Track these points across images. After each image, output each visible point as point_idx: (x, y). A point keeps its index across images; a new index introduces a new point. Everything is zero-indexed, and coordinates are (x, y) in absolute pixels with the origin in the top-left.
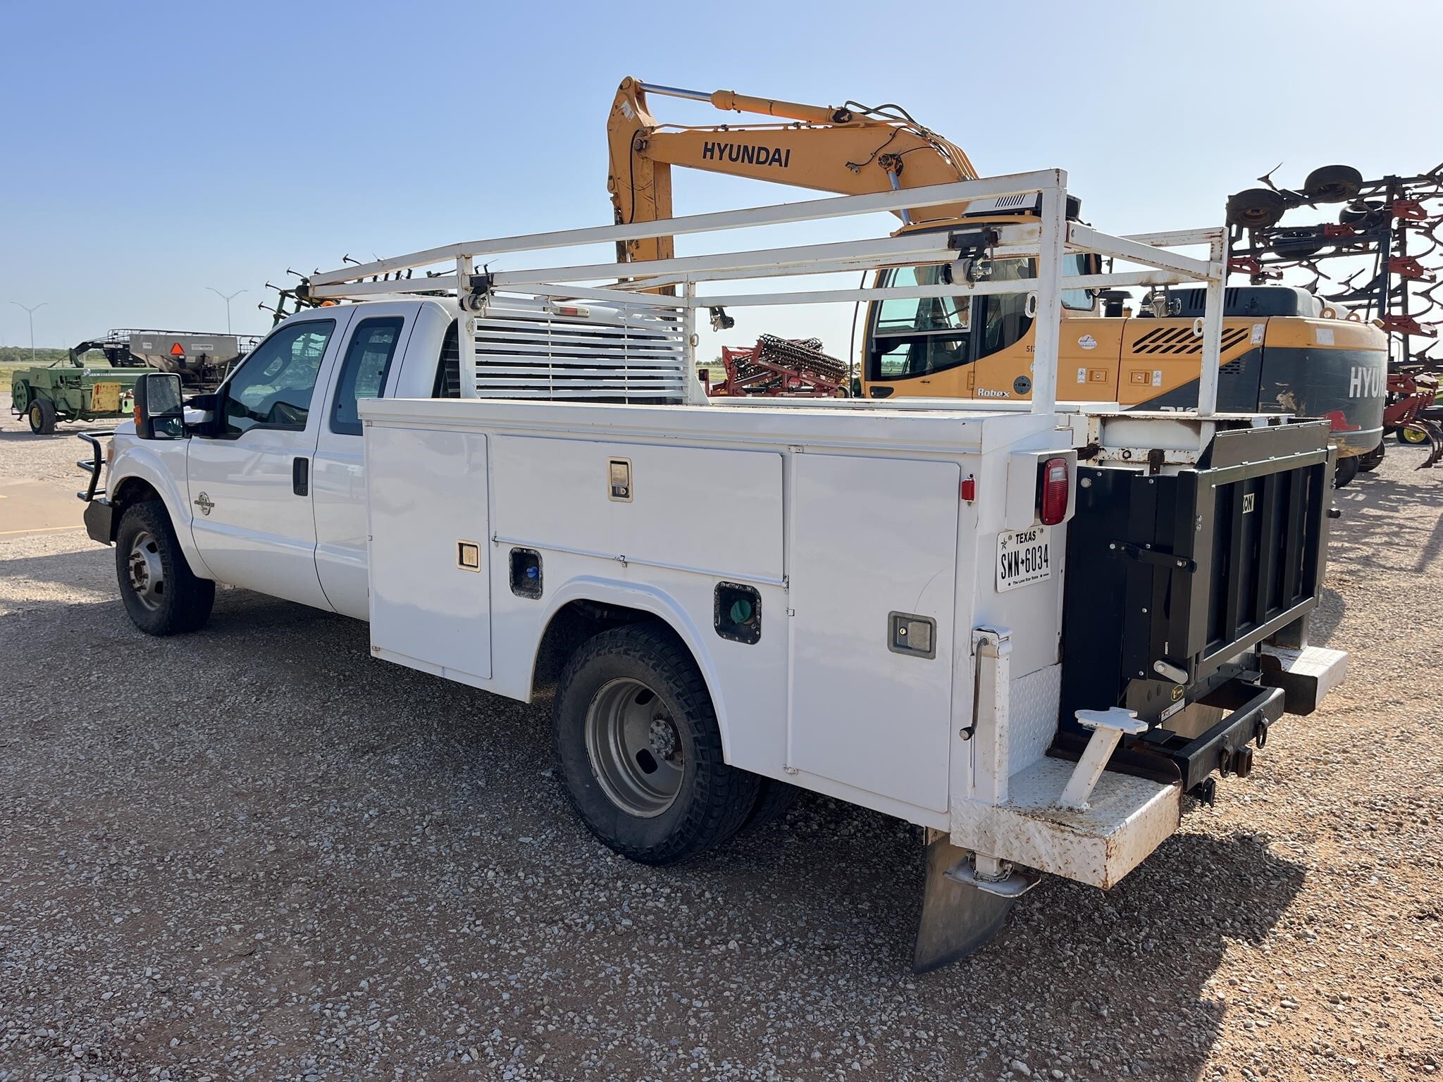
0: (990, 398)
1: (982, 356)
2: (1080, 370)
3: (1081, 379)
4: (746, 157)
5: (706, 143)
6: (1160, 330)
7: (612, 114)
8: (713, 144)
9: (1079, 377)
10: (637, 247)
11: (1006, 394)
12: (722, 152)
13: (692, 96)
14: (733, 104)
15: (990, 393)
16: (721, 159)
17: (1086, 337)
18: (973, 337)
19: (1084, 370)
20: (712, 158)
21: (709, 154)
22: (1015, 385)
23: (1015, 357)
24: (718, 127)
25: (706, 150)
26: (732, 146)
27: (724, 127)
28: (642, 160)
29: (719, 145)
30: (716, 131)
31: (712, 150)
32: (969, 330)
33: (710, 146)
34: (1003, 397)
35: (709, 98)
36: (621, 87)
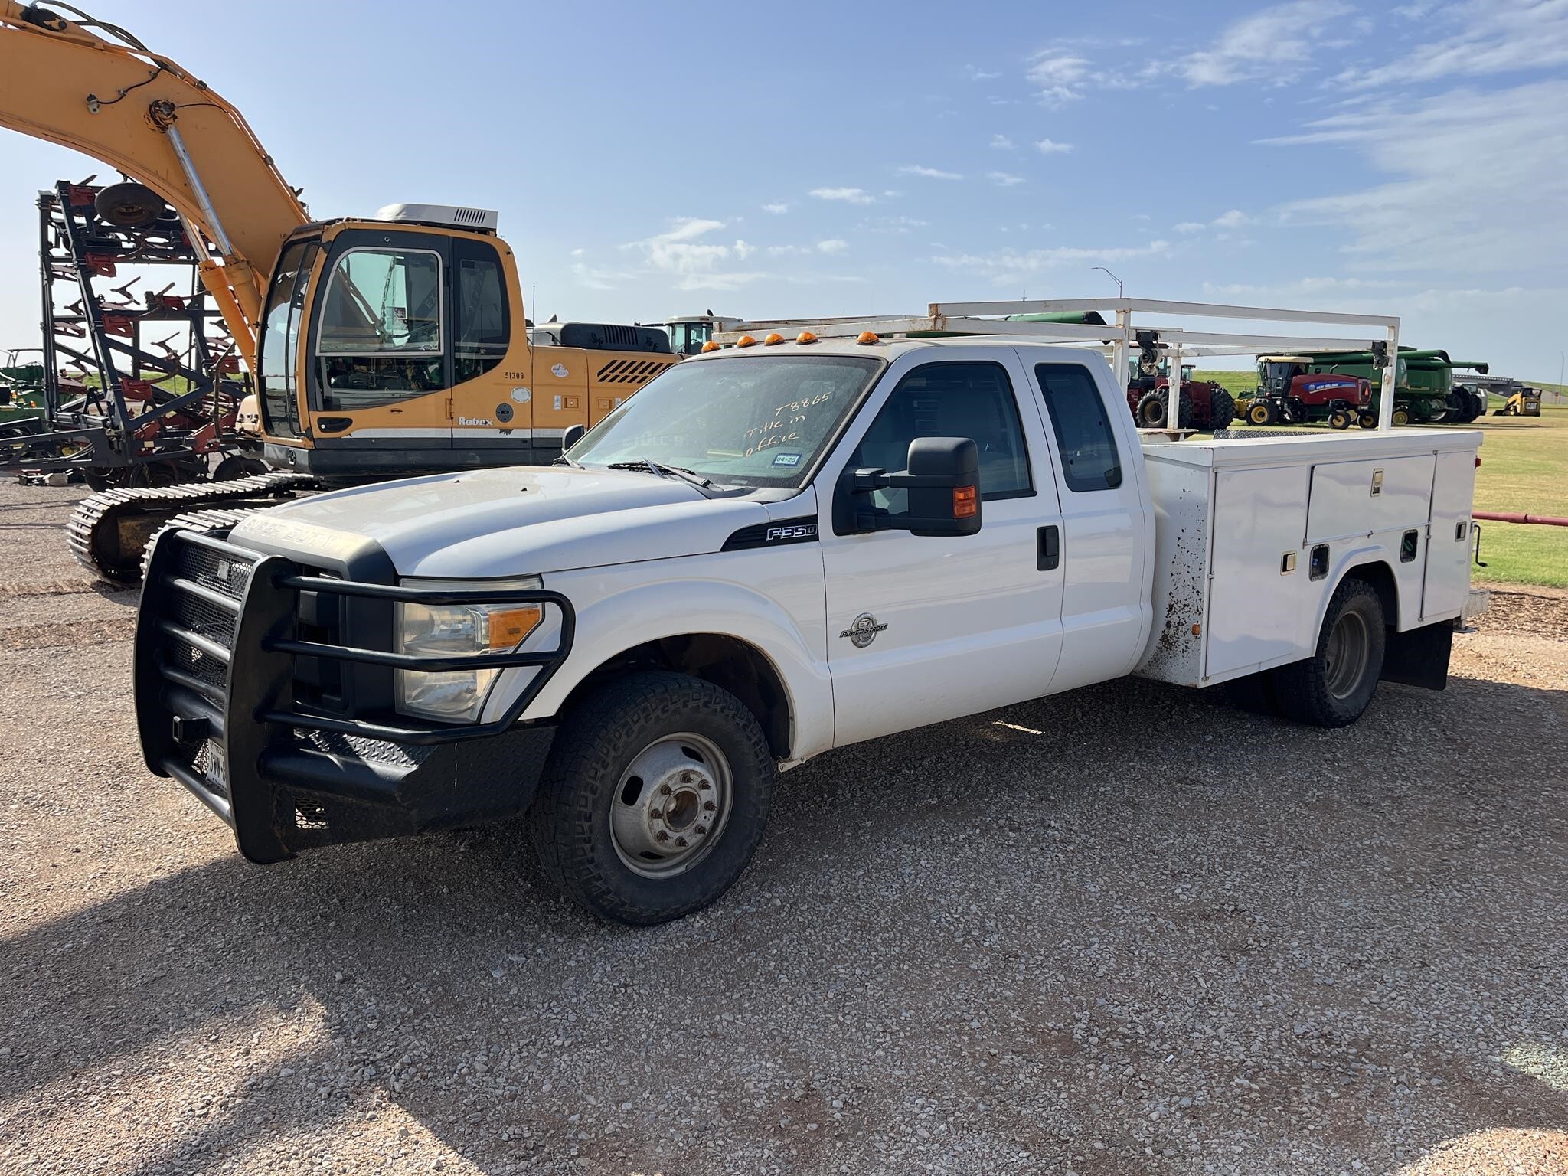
0: (472, 427)
1: (457, 383)
2: (556, 397)
3: (558, 405)
6: (614, 361)
9: (556, 404)
11: (489, 423)
15: (473, 422)
17: (557, 366)
18: (445, 359)
19: (560, 397)
22: (498, 413)
23: (495, 384)
32: (442, 353)
34: (486, 426)
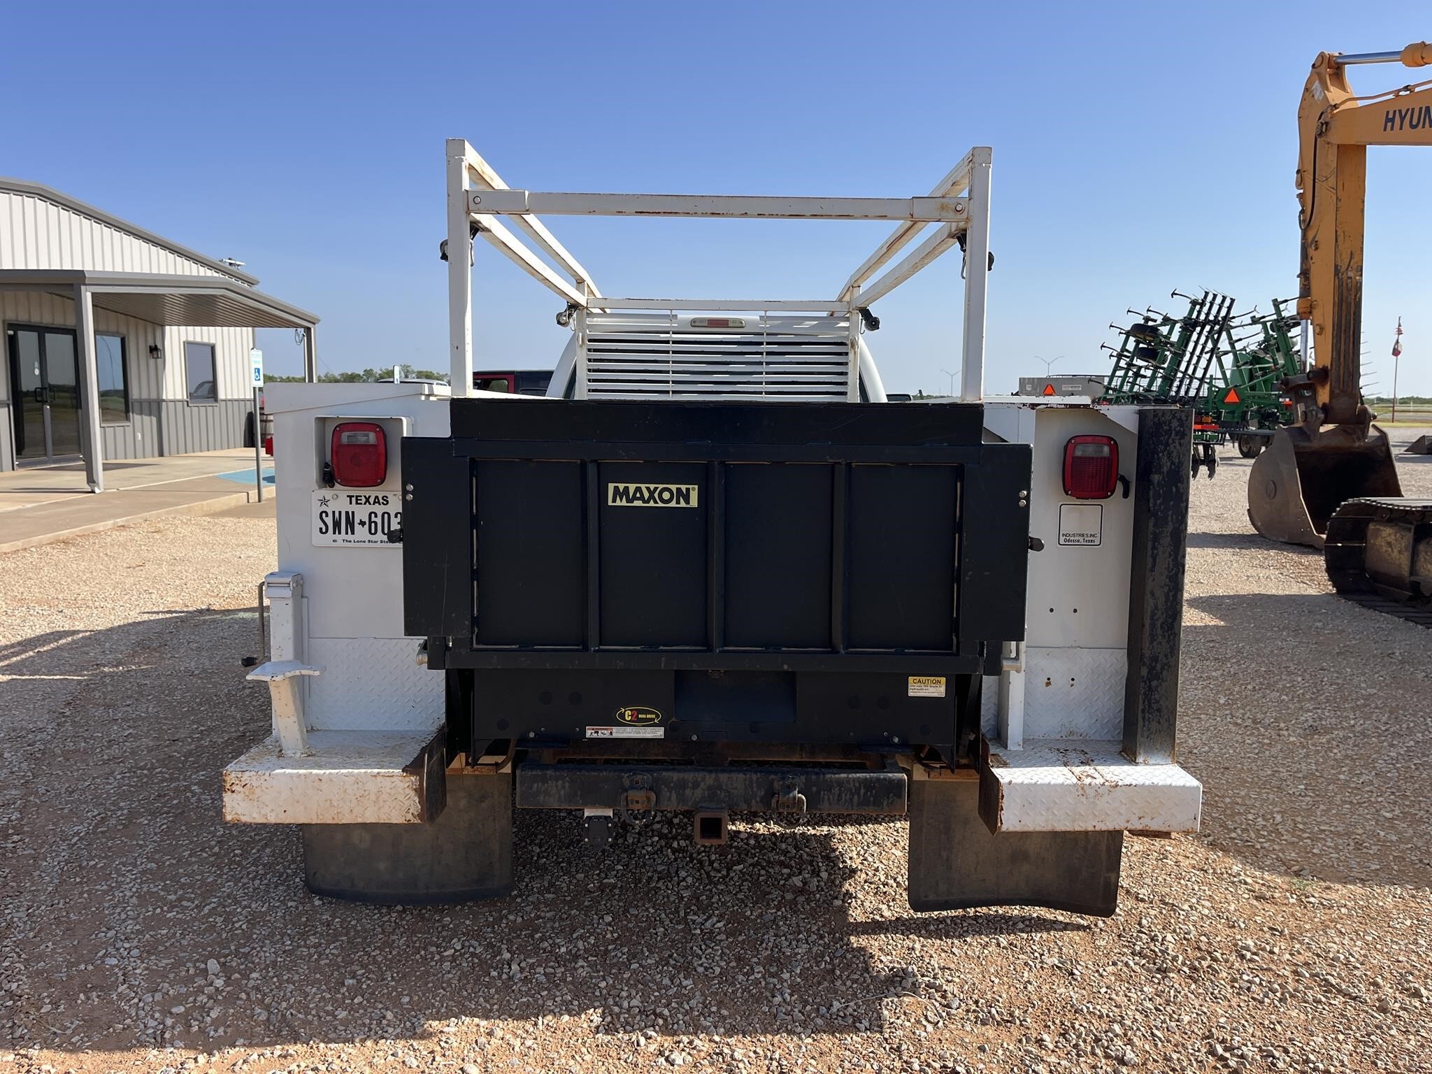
4: (1427, 120)
5: (1388, 113)
7: (1303, 99)
8: (1395, 112)
10: (1316, 249)
12: (1402, 119)
13: (1381, 58)
14: (1423, 58)
16: (1401, 128)
20: (1392, 129)
21: (1389, 124)
24: (1400, 90)
25: (1388, 120)
26: (1413, 109)
27: (1406, 88)
28: (1327, 146)
29: (1400, 111)
30: (1397, 96)
31: (1392, 120)
33: (1391, 116)
35: (1398, 57)
36: (1313, 66)
